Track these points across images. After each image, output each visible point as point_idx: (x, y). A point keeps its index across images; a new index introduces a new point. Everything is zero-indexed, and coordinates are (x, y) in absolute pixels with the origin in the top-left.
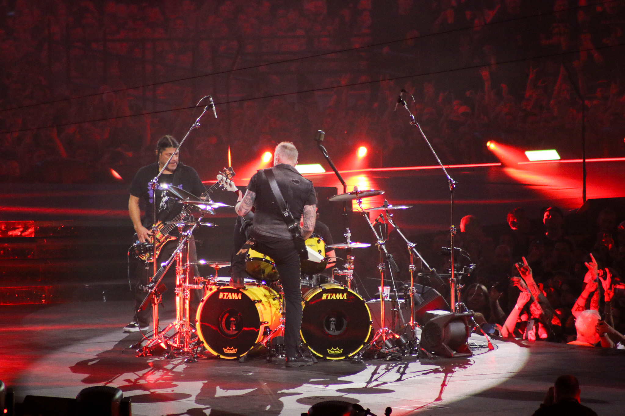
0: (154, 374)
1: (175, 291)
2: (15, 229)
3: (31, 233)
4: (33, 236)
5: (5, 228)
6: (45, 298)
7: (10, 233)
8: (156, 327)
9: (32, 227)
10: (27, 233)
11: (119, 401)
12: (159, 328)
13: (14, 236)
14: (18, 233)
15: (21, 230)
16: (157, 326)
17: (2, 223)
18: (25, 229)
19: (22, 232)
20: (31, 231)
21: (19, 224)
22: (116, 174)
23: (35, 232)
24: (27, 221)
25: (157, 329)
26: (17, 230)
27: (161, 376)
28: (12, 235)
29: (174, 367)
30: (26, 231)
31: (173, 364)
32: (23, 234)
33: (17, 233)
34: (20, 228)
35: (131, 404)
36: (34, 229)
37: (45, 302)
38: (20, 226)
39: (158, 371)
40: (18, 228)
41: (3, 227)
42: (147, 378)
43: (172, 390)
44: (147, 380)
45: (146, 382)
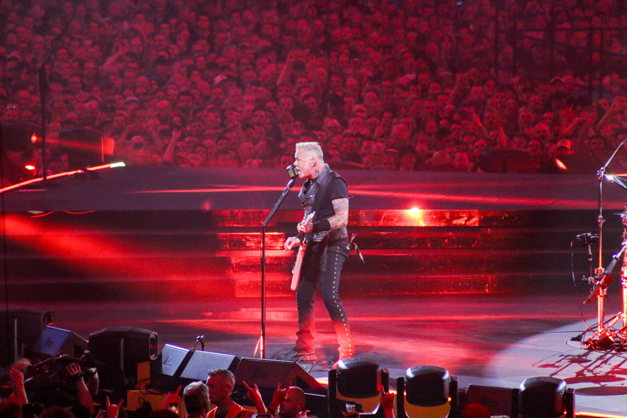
0: (602, 367)
1: (623, 283)
2: (459, 218)
3: (475, 223)
4: (477, 225)
5: (450, 217)
6: (488, 288)
7: (455, 222)
8: (601, 320)
9: (476, 217)
10: (471, 222)
11: (563, 392)
12: (604, 321)
13: (459, 225)
14: (463, 222)
15: (465, 219)
16: (603, 318)
17: (447, 212)
18: (470, 218)
19: (466, 221)
20: (475, 220)
21: (463, 213)
22: (561, 164)
23: (480, 221)
24: (471, 210)
25: (602, 322)
26: (461, 219)
27: (611, 369)
28: (456, 224)
29: (625, 360)
30: (470, 220)
31: (624, 357)
32: (467, 223)
33: (461, 222)
34: (464, 217)
35: (574, 395)
36: (479, 218)
37: (489, 291)
38: (464, 215)
39: (605, 364)
40: (462, 217)
41: (448, 216)
42: (594, 370)
43: (621, 384)
44: (594, 373)
45: (593, 375)
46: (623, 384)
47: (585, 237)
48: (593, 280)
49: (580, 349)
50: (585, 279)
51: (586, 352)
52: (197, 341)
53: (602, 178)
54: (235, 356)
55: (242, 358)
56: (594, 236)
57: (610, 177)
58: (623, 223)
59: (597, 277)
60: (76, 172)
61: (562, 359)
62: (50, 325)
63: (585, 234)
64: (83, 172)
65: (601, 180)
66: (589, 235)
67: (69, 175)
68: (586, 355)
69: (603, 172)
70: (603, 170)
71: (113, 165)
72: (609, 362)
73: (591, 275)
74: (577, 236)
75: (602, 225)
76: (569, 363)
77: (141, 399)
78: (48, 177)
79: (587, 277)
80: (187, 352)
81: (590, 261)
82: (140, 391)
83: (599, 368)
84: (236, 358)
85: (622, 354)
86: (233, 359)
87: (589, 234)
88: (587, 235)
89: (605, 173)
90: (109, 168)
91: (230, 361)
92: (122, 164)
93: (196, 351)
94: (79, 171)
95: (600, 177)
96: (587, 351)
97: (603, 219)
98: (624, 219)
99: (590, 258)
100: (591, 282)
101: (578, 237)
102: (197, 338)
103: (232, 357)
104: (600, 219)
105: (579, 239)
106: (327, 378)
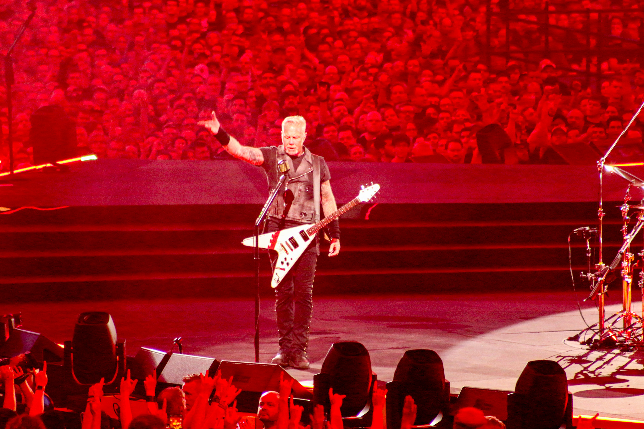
31: (628, 358)
35: (573, 399)
39: (608, 365)
42: (596, 372)
43: (627, 385)
44: (596, 374)
45: (595, 376)
46: (628, 386)
47: (584, 232)
48: (593, 276)
49: (580, 349)
50: (583, 275)
51: (586, 352)
52: (175, 343)
53: (602, 169)
54: (215, 359)
55: (222, 361)
56: (592, 230)
57: (611, 169)
58: (623, 216)
59: (597, 273)
60: (44, 165)
61: (560, 359)
62: (18, 328)
63: (582, 228)
64: (52, 165)
65: (601, 171)
66: (587, 230)
67: (37, 169)
68: (586, 355)
69: (603, 162)
70: (603, 160)
71: (84, 159)
72: (611, 363)
73: (590, 272)
74: (574, 231)
75: (603, 219)
76: (569, 364)
77: (115, 405)
78: (15, 172)
79: (586, 273)
80: (164, 355)
81: (588, 256)
82: (114, 396)
83: (601, 369)
84: (215, 361)
85: (625, 354)
86: (212, 362)
87: (588, 228)
88: (585, 229)
89: (605, 163)
90: (80, 161)
91: (209, 364)
92: (93, 157)
93: (174, 354)
94: (49, 165)
95: (600, 168)
96: (588, 351)
97: (603, 212)
98: (624, 212)
99: (589, 253)
100: (591, 278)
101: (576, 231)
102: (175, 340)
103: (211, 360)
104: (600, 211)
105: (576, 234)
106: (312, 382)
